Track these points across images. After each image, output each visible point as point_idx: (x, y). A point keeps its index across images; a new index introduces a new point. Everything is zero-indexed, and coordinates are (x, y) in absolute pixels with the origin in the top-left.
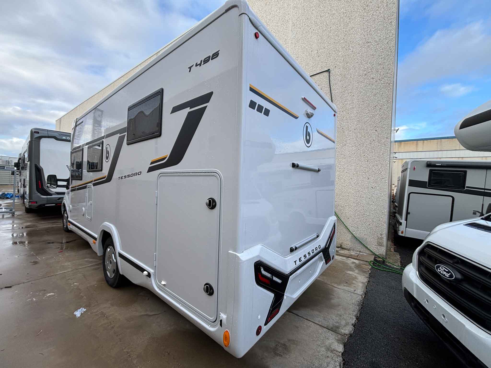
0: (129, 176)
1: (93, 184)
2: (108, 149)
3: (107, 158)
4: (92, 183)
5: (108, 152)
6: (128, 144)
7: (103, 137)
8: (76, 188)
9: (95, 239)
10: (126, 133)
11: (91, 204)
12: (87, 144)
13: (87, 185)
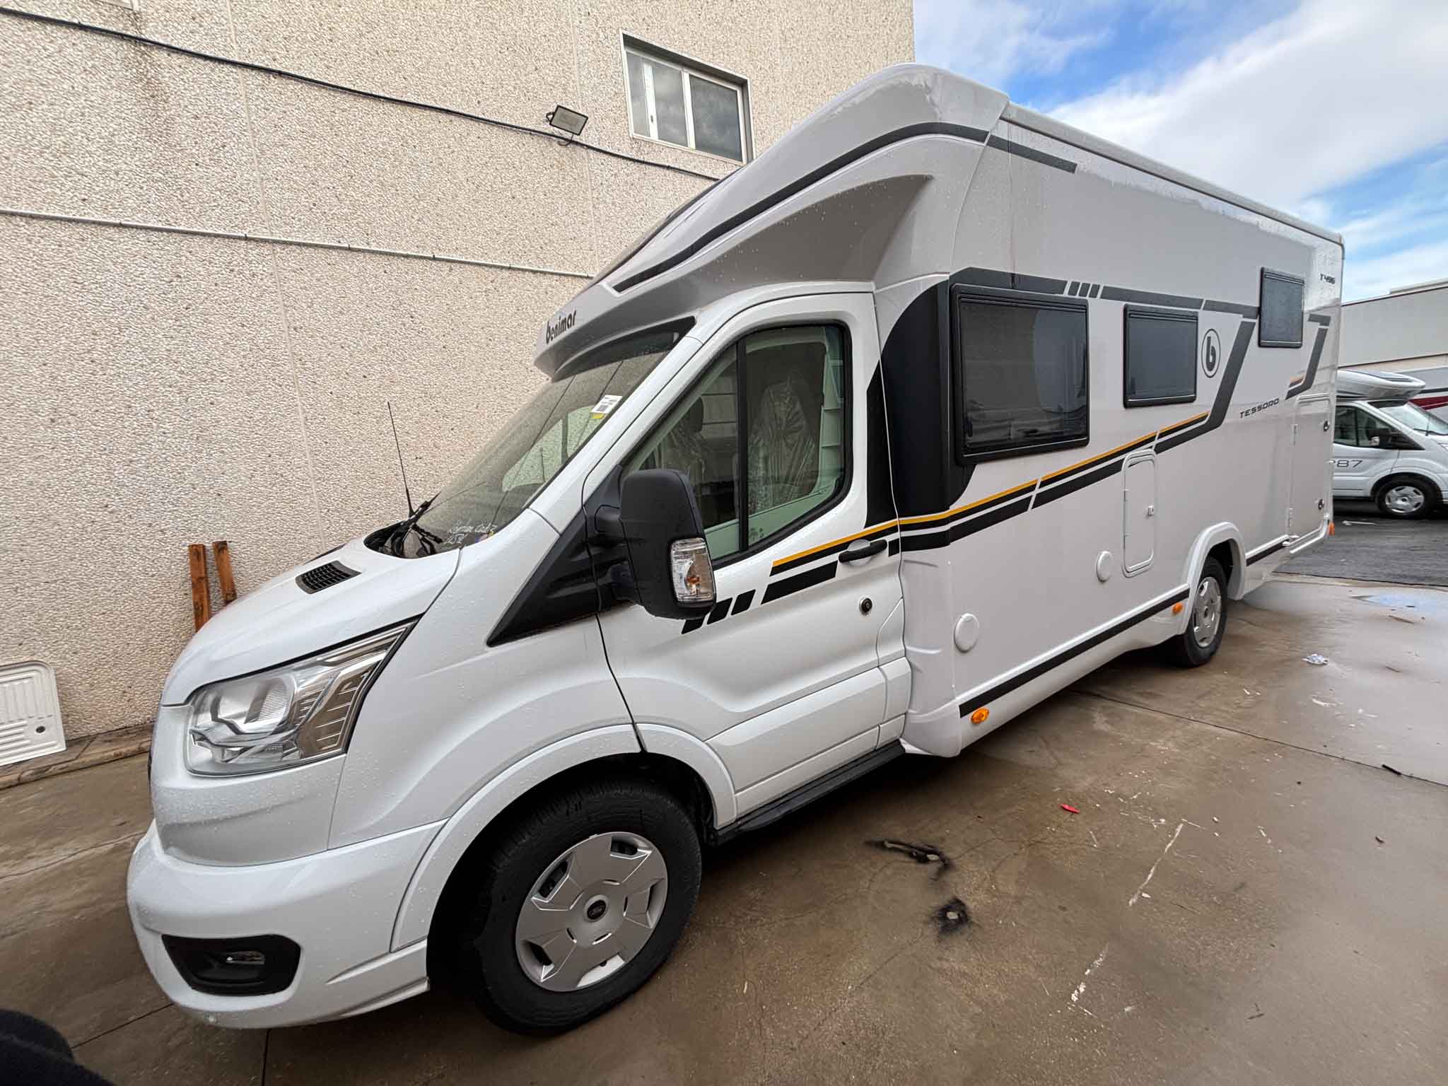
0: (1260, 408)
1: (1157, 445)
2: (1214, 343)
3: (1211, 366)
4: (1153, 444)
5: (1211, 351)
6: (1260, 345)
7: (1197, 303)
8: (1031, 497)
9: (1185, 595)
10: (1256, 321)
11: (1149, 515)
12: (1111, 294)
13: (1123, 460)
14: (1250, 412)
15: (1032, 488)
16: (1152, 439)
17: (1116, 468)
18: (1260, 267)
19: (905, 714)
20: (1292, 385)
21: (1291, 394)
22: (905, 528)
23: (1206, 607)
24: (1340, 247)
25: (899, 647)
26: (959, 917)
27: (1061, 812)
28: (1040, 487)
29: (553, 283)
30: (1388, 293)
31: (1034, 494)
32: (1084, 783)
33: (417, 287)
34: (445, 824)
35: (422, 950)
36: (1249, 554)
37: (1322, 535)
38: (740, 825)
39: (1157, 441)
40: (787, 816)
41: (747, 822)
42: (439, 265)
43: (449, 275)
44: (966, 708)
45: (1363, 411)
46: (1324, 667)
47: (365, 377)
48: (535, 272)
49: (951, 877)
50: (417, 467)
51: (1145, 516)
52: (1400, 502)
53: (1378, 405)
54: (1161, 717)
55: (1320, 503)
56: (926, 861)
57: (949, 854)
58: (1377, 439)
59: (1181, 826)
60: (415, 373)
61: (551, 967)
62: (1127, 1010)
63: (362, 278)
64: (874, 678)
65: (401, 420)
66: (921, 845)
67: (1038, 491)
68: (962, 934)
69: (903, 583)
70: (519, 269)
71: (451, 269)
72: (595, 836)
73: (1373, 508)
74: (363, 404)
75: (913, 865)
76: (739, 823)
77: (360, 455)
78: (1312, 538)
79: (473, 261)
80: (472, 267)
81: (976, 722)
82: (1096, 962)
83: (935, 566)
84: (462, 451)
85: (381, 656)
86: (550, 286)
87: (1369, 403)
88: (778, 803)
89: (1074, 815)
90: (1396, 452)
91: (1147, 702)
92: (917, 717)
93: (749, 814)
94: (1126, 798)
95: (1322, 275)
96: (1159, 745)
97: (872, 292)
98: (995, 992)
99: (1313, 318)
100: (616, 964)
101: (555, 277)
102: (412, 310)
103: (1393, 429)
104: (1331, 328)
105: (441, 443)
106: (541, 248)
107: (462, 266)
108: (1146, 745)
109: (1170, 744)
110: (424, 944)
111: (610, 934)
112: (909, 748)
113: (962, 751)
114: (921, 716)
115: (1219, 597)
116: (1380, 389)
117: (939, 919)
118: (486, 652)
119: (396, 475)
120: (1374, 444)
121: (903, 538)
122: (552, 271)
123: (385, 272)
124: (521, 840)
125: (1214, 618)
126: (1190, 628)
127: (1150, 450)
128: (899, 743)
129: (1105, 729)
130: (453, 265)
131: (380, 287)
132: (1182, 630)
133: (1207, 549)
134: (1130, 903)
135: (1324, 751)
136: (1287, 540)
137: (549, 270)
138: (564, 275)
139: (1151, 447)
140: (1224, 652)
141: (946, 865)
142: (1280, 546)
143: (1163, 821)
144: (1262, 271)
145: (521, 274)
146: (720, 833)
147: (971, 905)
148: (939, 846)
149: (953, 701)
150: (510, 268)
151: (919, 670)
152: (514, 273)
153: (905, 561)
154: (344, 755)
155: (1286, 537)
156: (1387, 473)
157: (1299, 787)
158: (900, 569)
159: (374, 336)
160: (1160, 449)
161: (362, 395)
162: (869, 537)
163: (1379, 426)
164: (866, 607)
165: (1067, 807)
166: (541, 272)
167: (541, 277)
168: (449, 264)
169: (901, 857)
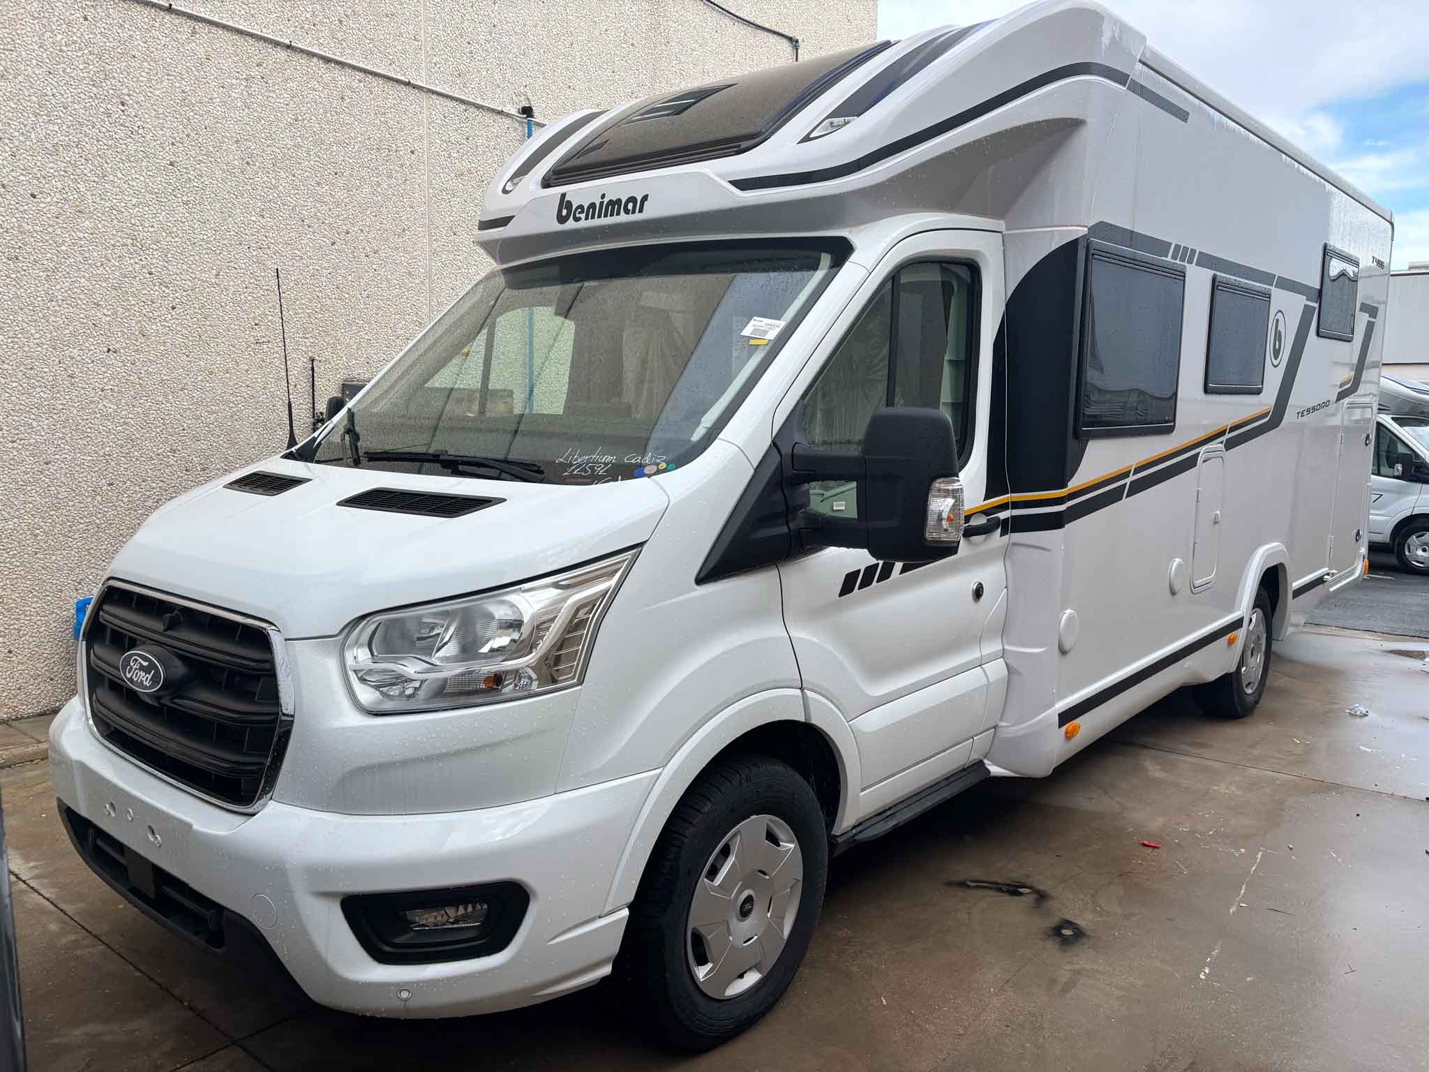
0: (1314, 409)
1: (1227, 440)
2: (1280, 327)
4: (1224, 439)
5: (1278, 336)
6: (1318, 334)
7: (1267, 278)
8: (1126, 484)
9: (1238, 624)
10: (1316, 305)
11: (1216, 523)
12: (1207, 261)
13: (1199, 453)
14: (1305, 413)
15: (1125, 475)
16: (1222, 433)
17: (1192, 462)
18: (1323, 243)
19: (995, 727)
20: (1341, 386)
21: (1341, 396)
22: (1016, 505)
23: (1252, 645)
24: (1390, 226)
25: (995, 646)
26: (1075, 933)
27: (1141, 848)
28: (1133, 475)
29: (355, 84)
30: (1407, 268)
31: (1128, 481)
32: (1157, 823)
33: (137, 54)
34: (661, 773)
35: (623, 918)
36: (1296, 585)
37: (1357, 574)
38: (856, 834)
39: (1228, 436)
40: (896, 830)
41: (860, 832)
42: (177, 21)
43: (189, 41)
44: (1066, 717)
45: (1386, 428)
46: (1366, 718)
47: (34, 196)
48: (327, 60)
49: (1050, 904)
50: (108, 366)
51: (1212, 523)
52: (1420, 552)
53: (1402, 422)
54: (1217, 765)
55: (1358, 533)
56: (1020, 894)
57: (1041, 887)
58: (1399, 467)
59: (1260, 853)
60: (120, 201)
61: (710, 966)
62: (1248, 979)
63: (45, 21)
64: (973, 678)
65: (88, 280)
66: (1008, 882)
67: (1132, 478)
68: (1084, 944)
69: (1008, 568)
70: (302, 51)
71: (194, 33)
72: (754, 817)
73: (1393, 560)
74: (25, 244)
75: (1007, 897)
76: (854, 831)
77: (11, 334)
78: (1348, 577)
79: (231, 23)
80: (229, 34)
81: (1069, 736)
82: (1214, 953)
83: (1048, 550)
84: (186, 347)
85: (613, 582)
86: (350, 88)
87: (1392, 418)
88: (884, 815)
89: (1156, 850)
90: (1418, 486)
91: (1199, 752)
92: (1009, 729)
93: (860, 824)
94: (1202, 834)
95: (1374, 258)
96: (1222, 788)
97: (1001, 232)
98: (1132, 979)
99: (1366, 308)
100: (752, 978)
101: (360, 75)
102: (125, 91)
103: (1417, 455)
104: (1378, 322)
105: (151, 329)
106: (341, 22)
107: (214, 29)
108: (1208, 789)
109: (1233, 788)
110: (626, 912)
111: (756, 937)
112: (995, 770)
113: (1055, 769)
114: (1015, 728)
115: (1265, 635)
116: (1406, 401)
117: (1055, 935)
118: (695, 590)
119: (71, 376)
120: (1396, 474)
121: (1012, 517)
122: (354, 63)
123: (86, 19)
124: (703, 807)
125: (1259, 659)
126: (1239, 668)
127: (1220, 445)
128: (983, 763)
129: (1162, 776)
130: (198, 26)
131: (74, 42)
132: (1233, 669)
133: (1261, 570)
134: (1231, 911)
135: (1376, 789)
136: (1328, 574)
137: (350, 62)
138: (371, 73)
139: (1222, 443)
140: (1265, 703)
141: (1042, 897)
142: (1320, 581)
143: (1243, 850)
144: (1325, 246)
145: (304, 60)
146: (840, 840)
147: (1081, 923)
148: (1029, 882)
149: (1053, 708)
150: (289, 47)
151: (1019, 674)
152: (296, 57)
153: (1014, 544)
154: (579, 687)
155: (1325, 570)
156: (1408, 513)
157: (1359, 818)
158: (1006, 554)
159: (56, 128)
160: (1230, 445)
161: (27, 227)
162: (986, 512)
163: (1401, 449)
164: (978, 593)
165: (1146, 843)
166: (337, 62)
167: (336, 71)
168: (190, 22)
169: (991, 893)
